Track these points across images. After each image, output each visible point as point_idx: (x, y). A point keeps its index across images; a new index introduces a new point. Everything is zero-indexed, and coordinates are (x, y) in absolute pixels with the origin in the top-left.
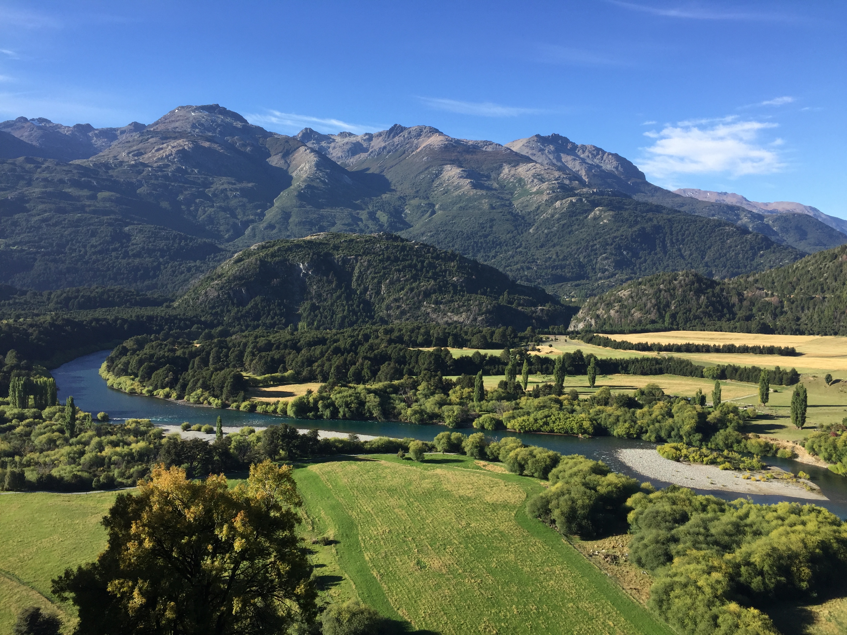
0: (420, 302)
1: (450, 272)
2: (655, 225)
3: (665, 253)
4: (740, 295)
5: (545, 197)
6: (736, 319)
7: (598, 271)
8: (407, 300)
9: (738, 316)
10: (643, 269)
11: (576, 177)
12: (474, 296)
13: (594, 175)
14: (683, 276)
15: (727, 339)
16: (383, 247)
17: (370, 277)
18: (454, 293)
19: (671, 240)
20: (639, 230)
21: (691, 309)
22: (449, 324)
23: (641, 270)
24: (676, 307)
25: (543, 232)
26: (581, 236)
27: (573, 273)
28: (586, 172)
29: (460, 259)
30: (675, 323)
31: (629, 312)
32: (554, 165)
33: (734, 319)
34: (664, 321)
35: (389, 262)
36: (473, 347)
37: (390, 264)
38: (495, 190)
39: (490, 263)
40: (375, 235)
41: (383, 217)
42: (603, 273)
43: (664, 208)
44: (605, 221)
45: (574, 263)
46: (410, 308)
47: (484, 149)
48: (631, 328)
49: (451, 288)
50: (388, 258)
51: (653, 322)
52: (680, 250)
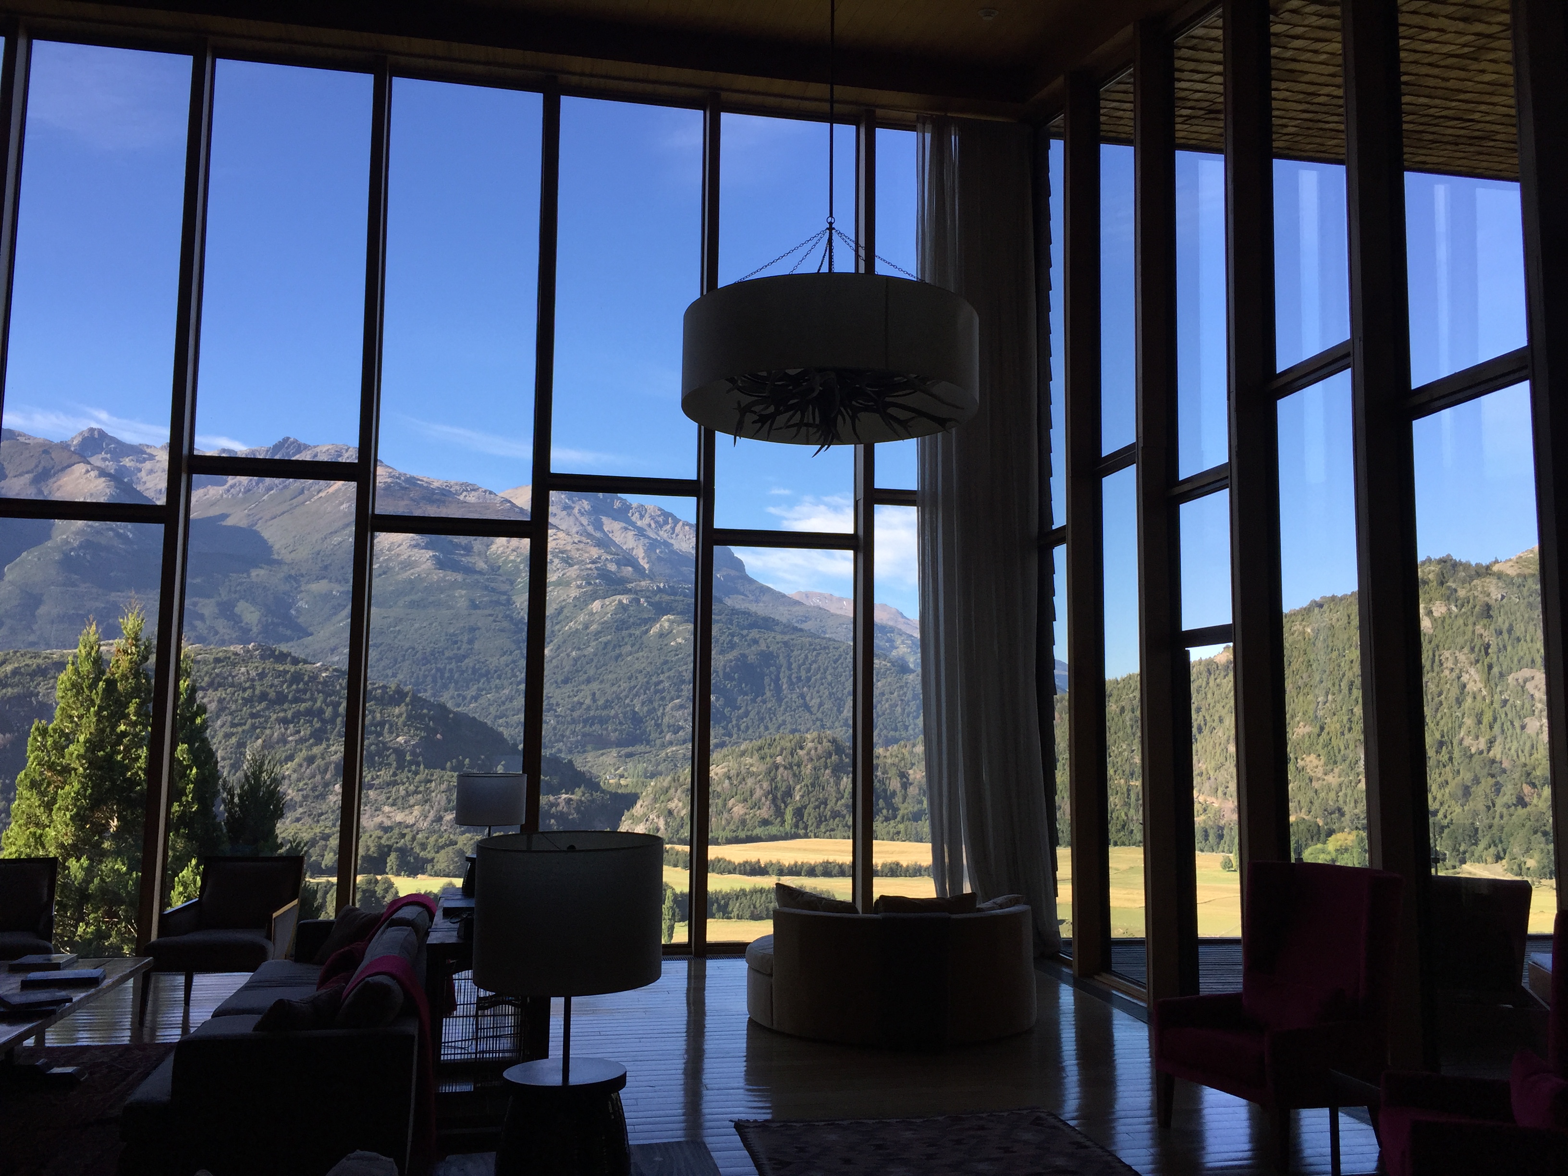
0: (326, 785)
1: (391, 726)
2: (763, 651)
3: (780, 700)
4: (903, 775)
5: (574, 593)
6: (899, 818)
7: (666, 730)
8: (299, 780)
9: (901, 813)
10: (743, 727)
11: (628, 560)
12: (437, 773)
13: (659, 559)
14: (813, 741)
15: (887, 852)
16: (253, 673)
17: (220, 734)
18: (397, 769)
19: (790, 677)
20: (737, 659)
21: (826, 799)
22: (387, 830)
23: (739, 729)
24: (802, 796)
25: (568, 655)
26: (637, 666)
27: (621, 732)
28: (645, 552)
29: (412, 701)
30: (801, 825)
31: (725, 805)
32: (589, 536)
33: (895, 817)
34: (783, 822)
35: (264, 705)
36: (437, 874)
37: (267, 708)
38: (481, 573)
39: (470, 709)
40: (238, 648)
41: (251, 615)
42: (676, 732)
43: (776, 623)
44: (679, 640)
45: (625, 714)
46: (305, 797)
47: (461, 498)
48: (730, 835)
49: (393, 757)
50: (264, 696)
51: (765, 823)
52: (802, 696)
